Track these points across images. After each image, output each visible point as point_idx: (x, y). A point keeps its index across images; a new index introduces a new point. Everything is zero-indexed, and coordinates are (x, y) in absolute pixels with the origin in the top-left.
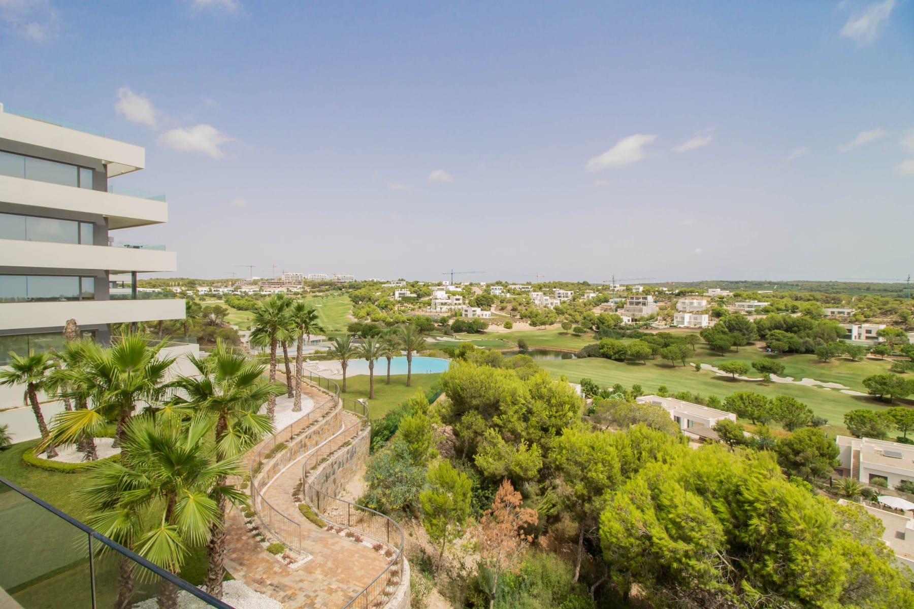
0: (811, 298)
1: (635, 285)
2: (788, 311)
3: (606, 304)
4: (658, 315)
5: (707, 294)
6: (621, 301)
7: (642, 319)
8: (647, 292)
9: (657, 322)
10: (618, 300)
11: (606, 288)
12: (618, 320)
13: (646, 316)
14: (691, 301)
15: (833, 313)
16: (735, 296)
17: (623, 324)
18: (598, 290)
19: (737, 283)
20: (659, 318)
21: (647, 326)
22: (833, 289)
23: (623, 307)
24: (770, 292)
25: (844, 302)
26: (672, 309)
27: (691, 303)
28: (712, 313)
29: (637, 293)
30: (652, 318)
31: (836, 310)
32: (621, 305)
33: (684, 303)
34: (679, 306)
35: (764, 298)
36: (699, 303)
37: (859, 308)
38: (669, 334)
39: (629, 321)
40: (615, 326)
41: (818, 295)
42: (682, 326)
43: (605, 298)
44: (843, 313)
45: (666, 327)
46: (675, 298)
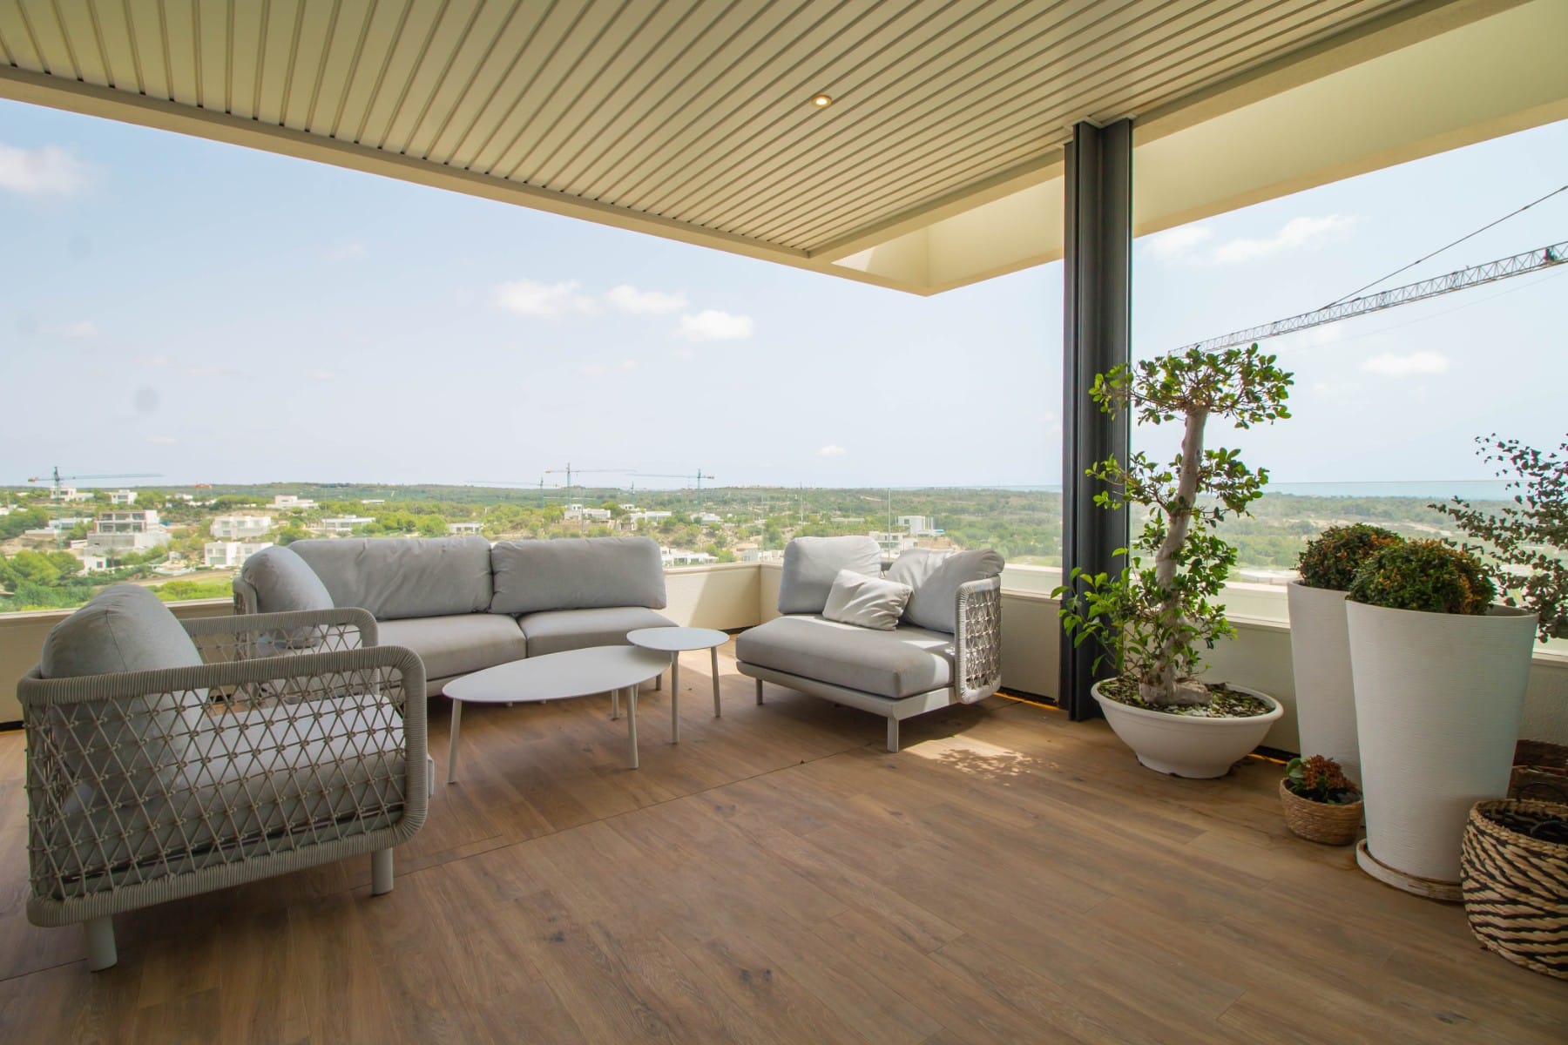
0: (435, 510)
1: (116, 490)
2: (401, 529)
3: (37, 531)
4: (170, 548)
5: (272, 506)
6: (80, 525)
7: (132, 558)
8: (145, 503)
9: (168, 564)
10: (74, 520)
11: (38, 495)
12: (71, 564)
13: (142, 553)
14: (242, 519)
15: (459, 529)
16: (322, 508)
17: (83, 573)
18: (16, 500)
20: (172, 554)
21: (143, 573)
22: (468, 496)
23: (84, 537)
24: (380, 501)
25: (474, 514)
26: (201, 536)
27: (241, 523)
28: (282, 539)
29: (122, 506)
30: (156, 555)
31: (462, 526)
32: (80, 533)
33: (226, 523)
34: (217, 528)
35: (367, 511)
36: (257, 523)
37: (489, 521)
38: (190, 584)
39: (100, 565)
40: (62, 578)
41: (445, 505)
42: (222, 566)
43: (36, 517)
44: (471, 529)
45: (188, 571)
46: (210, 514)
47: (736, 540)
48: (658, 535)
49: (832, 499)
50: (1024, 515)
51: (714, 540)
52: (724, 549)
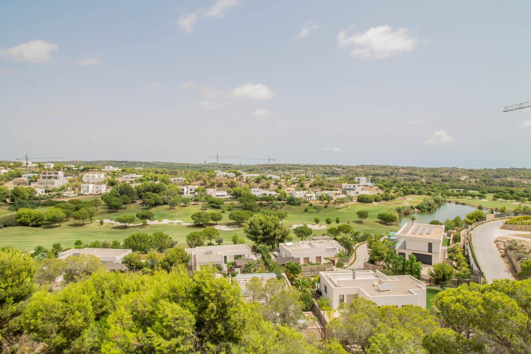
0: (164, 172)
1: (46, 163)
2: (153, 180)
3: (18, 179)
4: (68, 186)
5: (104, 170)
6: (34, 176)
7: (54, 190)
8: (57, 169)
9: (67, 192)
10: (32, 175)
11: (18, 165)
12: (33, 191)
13: (58, 188)
14: (93, 175)
15: (175, 180)
16: (122, 171)
17: (37, 195)
18: (10, 167)
19: (121, 162)
20: (69, 188)
21: (59, 196)
23: (36, 181)
24: (142, 168)
25: (179, 174)
26: (79, 181)
27: (93, 177)
28: (109, 183)
29: (49, 169)
30: (63, 189)
31: (176, 179)
32: (34, 179)
33: (88, 177)
34: (85, 179)
35: (140, 172)
36: (99, 177)
37: (187, 177)
38: (78, 200)
39: (42, 192)
40: (30, 197)
41: (167, 170)
42: (87, 194)
43: (18, 173)
44: (179, 180)
45: (75, 195)
46: (81, 173)
47: (286, 186)
48: (255, 184)
49: (321, 169)
50: (406, 177)
51: (277, 186)
52: (282, 190)
